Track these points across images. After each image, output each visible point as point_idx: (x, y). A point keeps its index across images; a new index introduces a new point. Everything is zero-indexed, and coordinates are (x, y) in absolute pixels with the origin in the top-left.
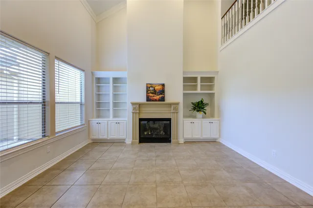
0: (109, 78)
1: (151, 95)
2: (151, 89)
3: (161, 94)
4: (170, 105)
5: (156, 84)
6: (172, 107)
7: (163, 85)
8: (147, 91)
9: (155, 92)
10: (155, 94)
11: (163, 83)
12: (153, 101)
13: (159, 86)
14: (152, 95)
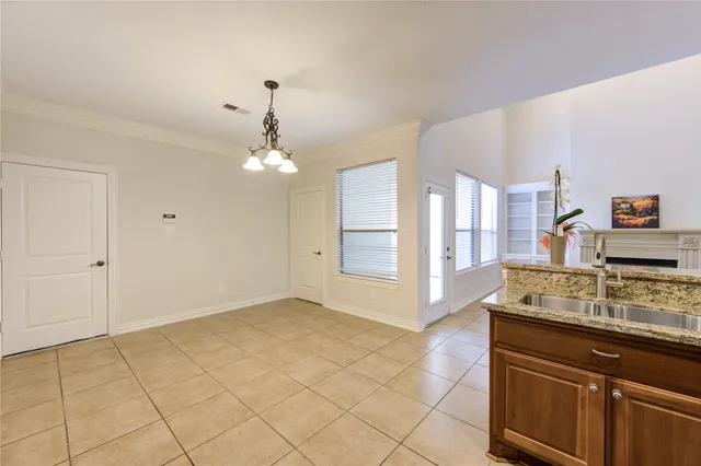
0: (530, 194)
1: (622, 216)
2: (623, 206)
3: (650, 214)
4: (675, 235)
5: (636, 198)
6: (681, 238)
7: (656, 198)
8: (613, 211)
9: (633, 211)
10: (634, 214)
11: (655, 194)
12: (628, 226)
13: (644, 199)
14: (626, 217)
